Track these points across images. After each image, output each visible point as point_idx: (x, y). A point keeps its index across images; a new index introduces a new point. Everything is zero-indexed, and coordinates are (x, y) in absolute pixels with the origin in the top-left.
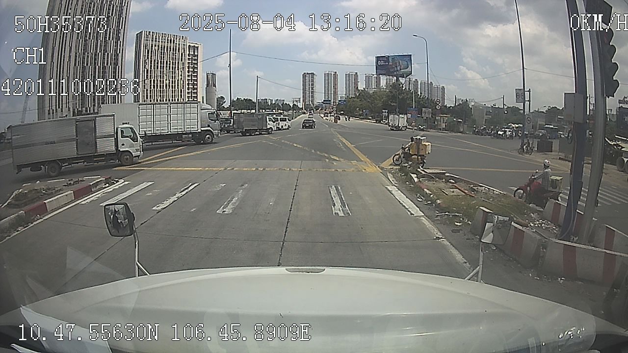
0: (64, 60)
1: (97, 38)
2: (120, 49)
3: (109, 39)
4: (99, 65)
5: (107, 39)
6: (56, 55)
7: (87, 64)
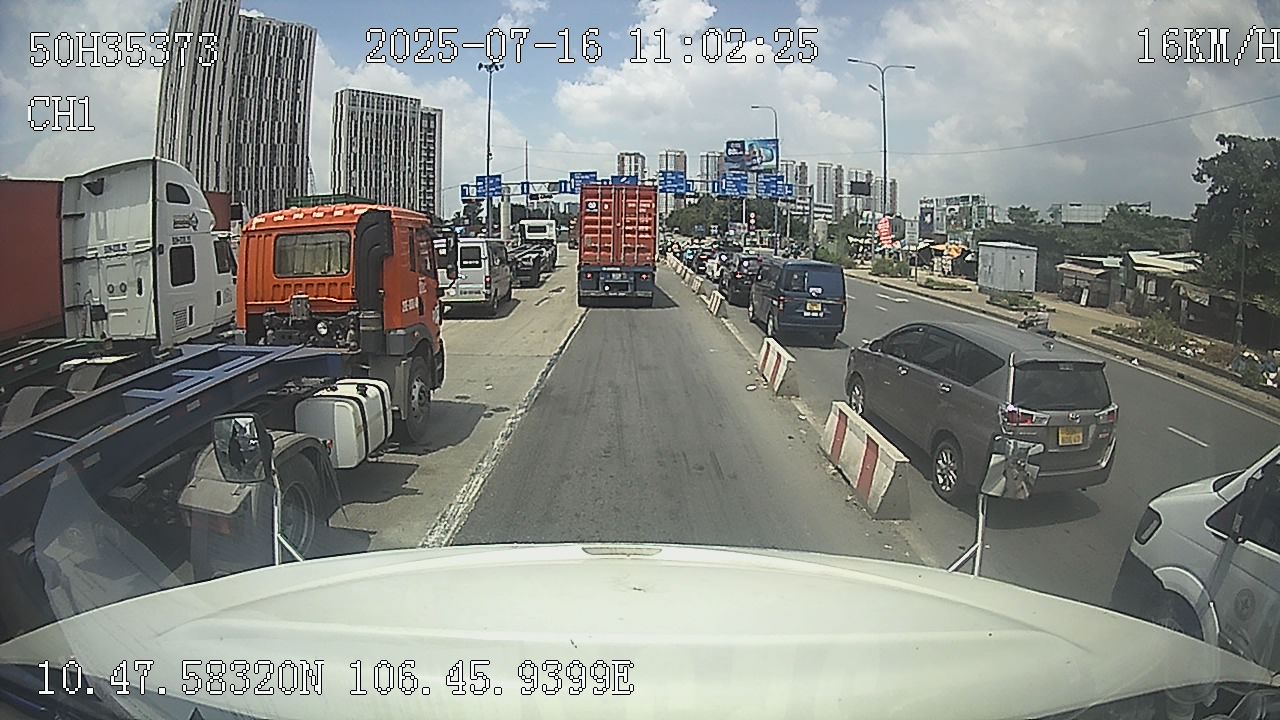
0: (209, 134)
1: (261, 94)
2: (299, 116)
3: (281, 98)
4: (265, 141)
5: (278, 98)
6: (195, 122)
7: (245, 142)
